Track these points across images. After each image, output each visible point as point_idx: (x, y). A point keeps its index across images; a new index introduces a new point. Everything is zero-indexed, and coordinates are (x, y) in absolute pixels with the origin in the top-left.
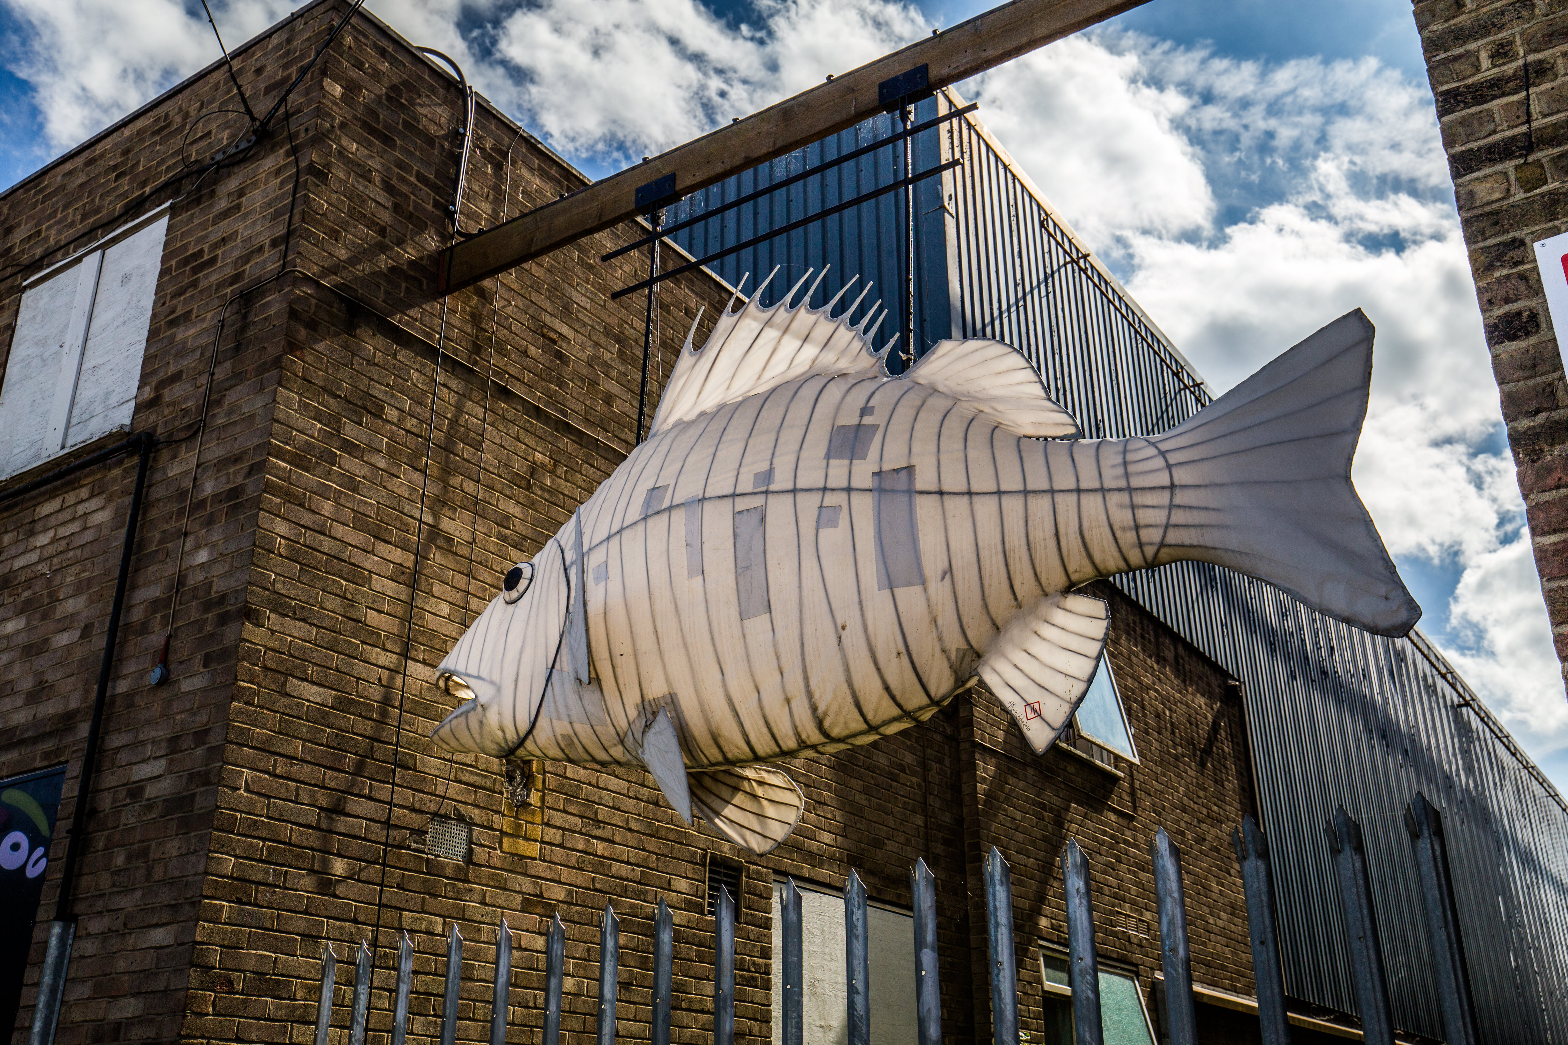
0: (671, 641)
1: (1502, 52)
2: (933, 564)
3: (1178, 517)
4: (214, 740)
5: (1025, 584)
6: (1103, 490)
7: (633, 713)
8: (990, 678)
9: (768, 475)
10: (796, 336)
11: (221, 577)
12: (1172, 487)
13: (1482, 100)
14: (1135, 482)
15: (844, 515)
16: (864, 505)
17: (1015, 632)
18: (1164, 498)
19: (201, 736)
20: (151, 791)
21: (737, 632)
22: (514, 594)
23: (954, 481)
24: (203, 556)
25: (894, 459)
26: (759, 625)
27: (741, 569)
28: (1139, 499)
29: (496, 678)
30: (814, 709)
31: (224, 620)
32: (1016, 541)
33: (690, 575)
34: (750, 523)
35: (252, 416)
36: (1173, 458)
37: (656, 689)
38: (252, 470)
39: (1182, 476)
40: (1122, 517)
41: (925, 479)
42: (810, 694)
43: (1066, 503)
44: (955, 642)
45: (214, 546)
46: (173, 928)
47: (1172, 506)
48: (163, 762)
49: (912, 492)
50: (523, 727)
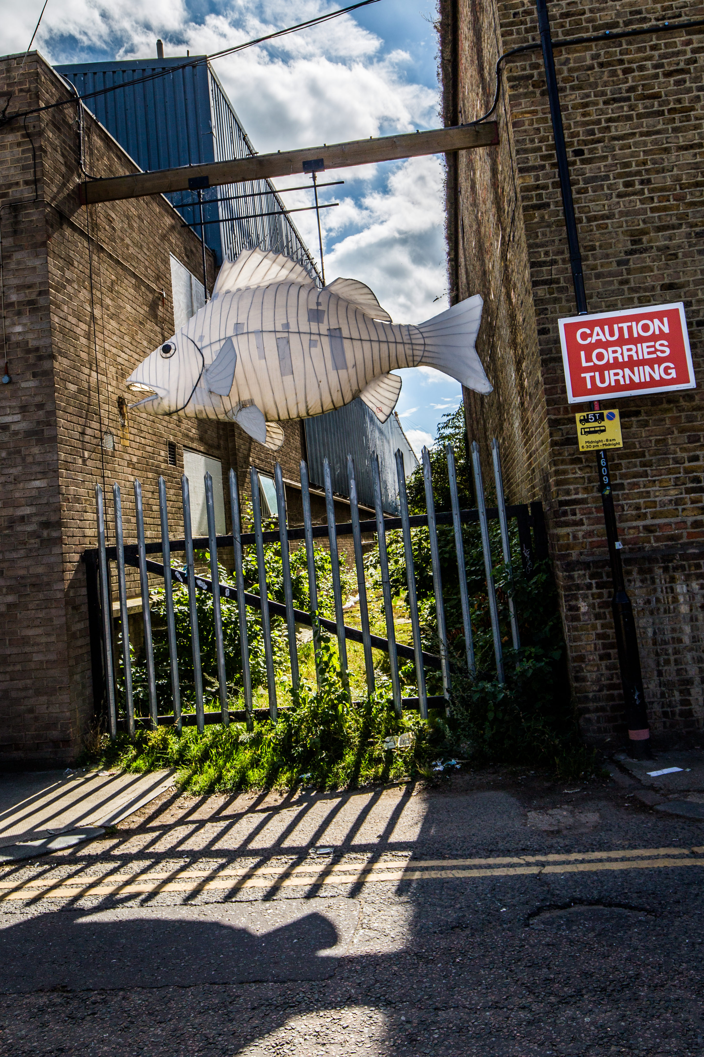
0: (252, 381)
1: (546, 254)
2: (350, 363)
3: (426, 354)
4: (48, 407)
5: (377, 370)
6: (403, 343)
7: (234, 404)
8: (363, 398)
9: (287, 325)
10: (279, 265)
11: (33, 339)
12: (425, 344)
13: (541, 266)
14: (414, 342)
15: (319, 343)
16: (325, 340)
17: (372, 384)
18: (422, 348)
19: (40, 406)
20: (13, 427)
21: (280, 380)
22: (168, 355)
23: (355, 335)
24: (19, 329)
25: (334, 326)
26: (288, 379)
27: (281, 359)
28: (415, 347)
29: (167, 387)
30: (307, 407)
31: (40, 358)
32: (376, 357)
33: (260, 358)
34: (283, 343)
35: (35, 268)
36: (425, 335)
37: (245, 397)
38: (40, 293)
39: (428, 341)
40: (409, 352)
41: (345, 333)
42: (306, 402)
43: (392, 346)
44: (355, 387)
45: (25, 325)
46: (46, 480)
47: (424, 351)
48: (19, 416)
49: (342, 338)
50: (180, 405)
